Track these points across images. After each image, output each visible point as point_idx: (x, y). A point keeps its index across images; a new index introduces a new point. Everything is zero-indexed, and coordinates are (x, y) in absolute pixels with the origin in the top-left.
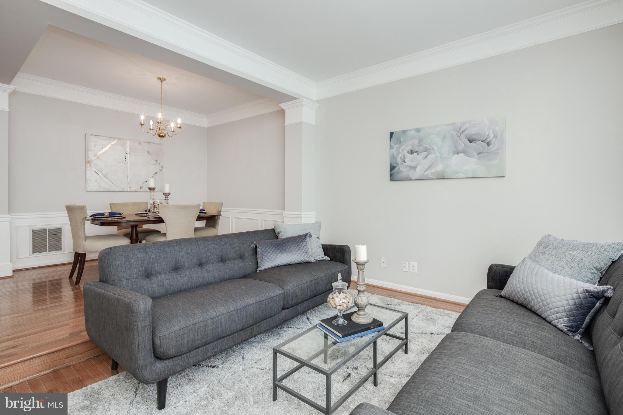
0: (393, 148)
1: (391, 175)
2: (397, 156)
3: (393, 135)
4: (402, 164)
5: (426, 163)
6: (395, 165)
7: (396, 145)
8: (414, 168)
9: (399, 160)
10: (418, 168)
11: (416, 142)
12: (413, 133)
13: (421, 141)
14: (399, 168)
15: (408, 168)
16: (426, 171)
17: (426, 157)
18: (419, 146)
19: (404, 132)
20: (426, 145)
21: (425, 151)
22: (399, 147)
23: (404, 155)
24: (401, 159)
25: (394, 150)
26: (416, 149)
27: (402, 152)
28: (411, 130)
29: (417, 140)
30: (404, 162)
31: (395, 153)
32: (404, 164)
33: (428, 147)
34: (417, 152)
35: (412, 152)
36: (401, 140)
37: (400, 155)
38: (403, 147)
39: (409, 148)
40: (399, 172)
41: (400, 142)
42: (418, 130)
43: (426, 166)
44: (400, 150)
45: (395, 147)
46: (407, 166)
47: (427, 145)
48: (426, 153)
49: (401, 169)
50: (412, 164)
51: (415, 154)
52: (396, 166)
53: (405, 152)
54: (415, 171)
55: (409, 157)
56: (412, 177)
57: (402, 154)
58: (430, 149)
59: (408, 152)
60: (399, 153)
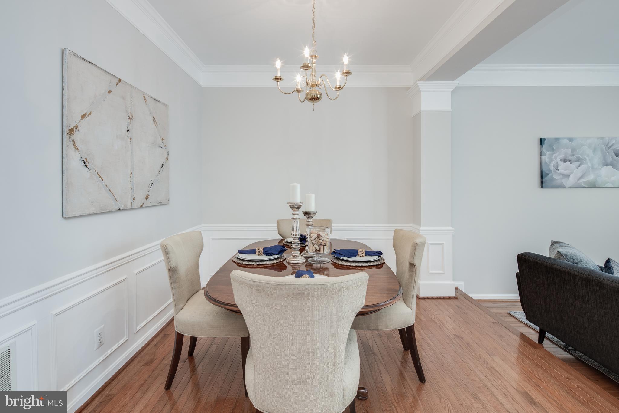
0: (545, 155)
1: (542, 182)
2: (550, 163)
3: (546, 141)
4: (555, 172)
5: (578, 172)
6: (547, 172)
7: (548, 152)
8: (568, 176)
9: (552, 168)
10: (571, 177)
11: (569, 151)
12: (565, 141)
13: (573, 150)
14: (552, 175)
15: (561, 176)
16: (579, 180)
17: (579, 166)
18: (572, 156)
19: (557, 139)
20: (578, 155)
21: (578, 161)
22: (552, 154)
23: (557, 163)
24: (554, 167)
25: (546, 157)
26: (569, 157)
27: (555, 159)
28: (564, 138)
29: (570, 149)
30: (558, 170)
31: (548, 160)
32: (558, 172)
33: (581, 157)
34: (570, 161)
35: (565, 160)
36: (554, 147)
37: (553, 163)
38: (556, 154)
39: (562, 156)
40: (552, 179)
41: (553, 150)
42: (571, 140)
43: (580, 175)
44: (553, 158)
45: (548, 153)
46: (561, 174)
47: (580, 155)
48: (578, 163)
49: (555, 177)
50: (566, 172)
51: (568, 163)
52: (549, 173)
53: (559, 160)
54: (569, 179)
55: (562, 165)
56: (566, 186)
57: (555, 161)
58: (582, 159)
59: (561, 160)
60: (552, 160)
